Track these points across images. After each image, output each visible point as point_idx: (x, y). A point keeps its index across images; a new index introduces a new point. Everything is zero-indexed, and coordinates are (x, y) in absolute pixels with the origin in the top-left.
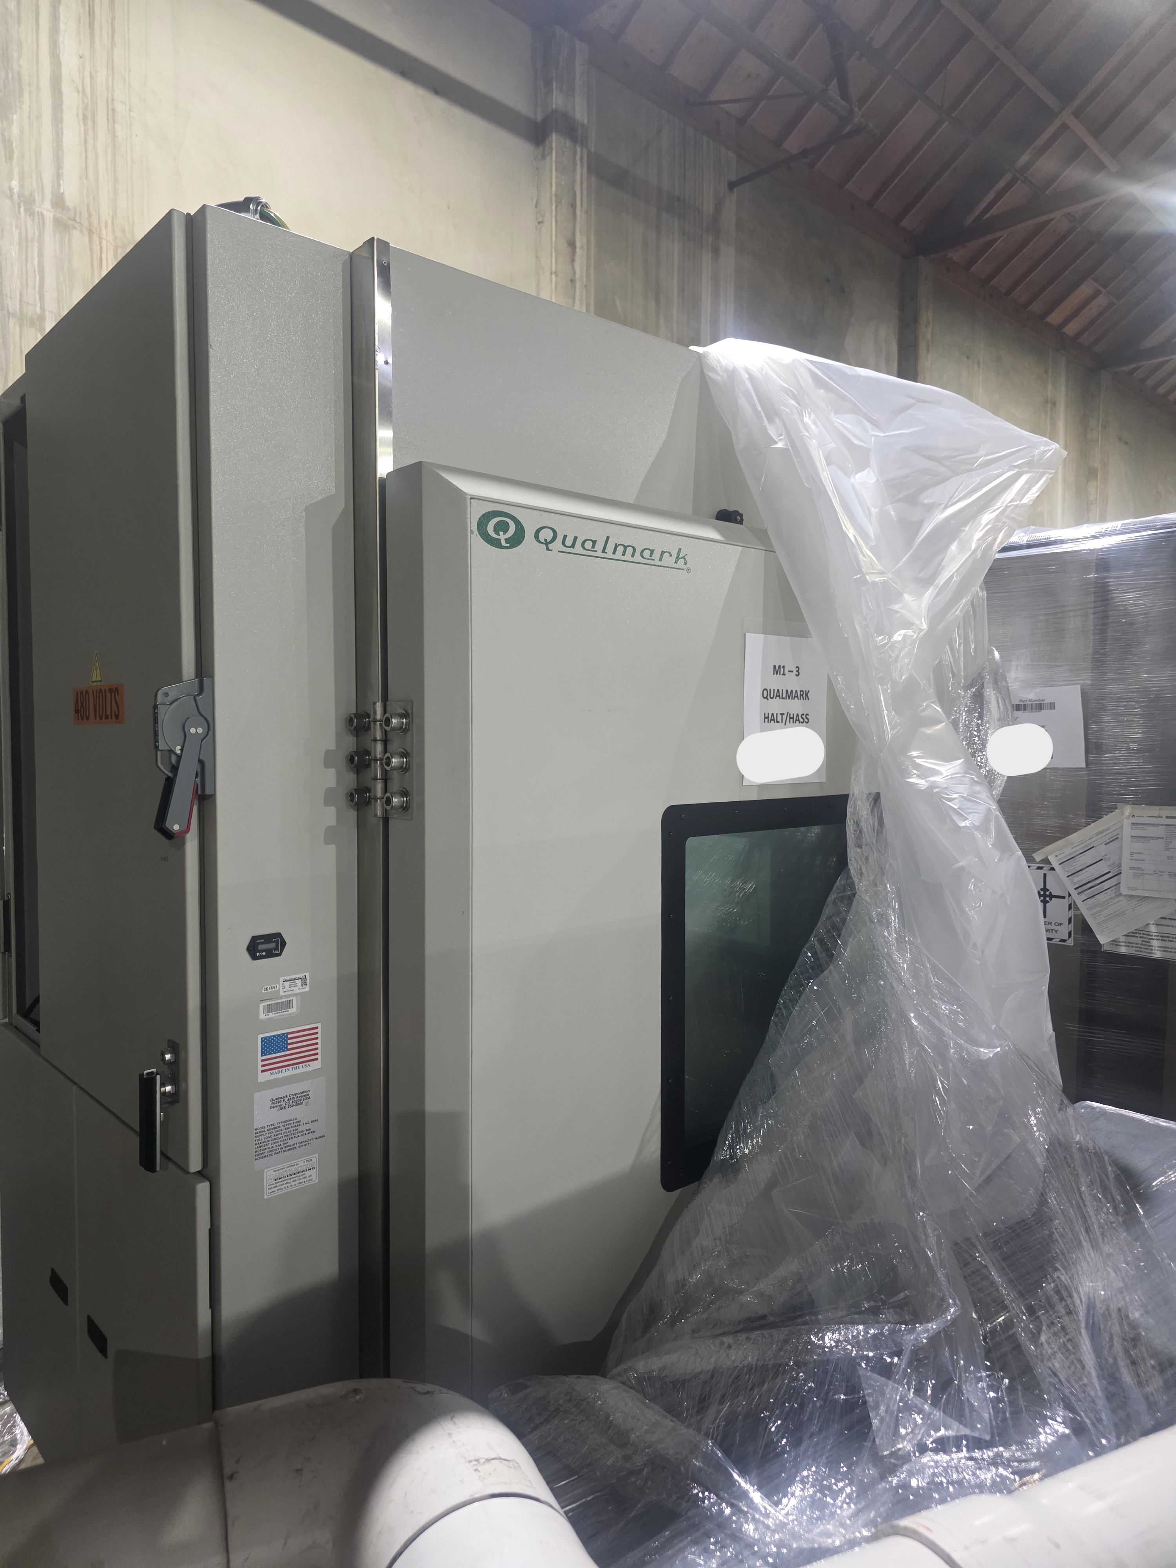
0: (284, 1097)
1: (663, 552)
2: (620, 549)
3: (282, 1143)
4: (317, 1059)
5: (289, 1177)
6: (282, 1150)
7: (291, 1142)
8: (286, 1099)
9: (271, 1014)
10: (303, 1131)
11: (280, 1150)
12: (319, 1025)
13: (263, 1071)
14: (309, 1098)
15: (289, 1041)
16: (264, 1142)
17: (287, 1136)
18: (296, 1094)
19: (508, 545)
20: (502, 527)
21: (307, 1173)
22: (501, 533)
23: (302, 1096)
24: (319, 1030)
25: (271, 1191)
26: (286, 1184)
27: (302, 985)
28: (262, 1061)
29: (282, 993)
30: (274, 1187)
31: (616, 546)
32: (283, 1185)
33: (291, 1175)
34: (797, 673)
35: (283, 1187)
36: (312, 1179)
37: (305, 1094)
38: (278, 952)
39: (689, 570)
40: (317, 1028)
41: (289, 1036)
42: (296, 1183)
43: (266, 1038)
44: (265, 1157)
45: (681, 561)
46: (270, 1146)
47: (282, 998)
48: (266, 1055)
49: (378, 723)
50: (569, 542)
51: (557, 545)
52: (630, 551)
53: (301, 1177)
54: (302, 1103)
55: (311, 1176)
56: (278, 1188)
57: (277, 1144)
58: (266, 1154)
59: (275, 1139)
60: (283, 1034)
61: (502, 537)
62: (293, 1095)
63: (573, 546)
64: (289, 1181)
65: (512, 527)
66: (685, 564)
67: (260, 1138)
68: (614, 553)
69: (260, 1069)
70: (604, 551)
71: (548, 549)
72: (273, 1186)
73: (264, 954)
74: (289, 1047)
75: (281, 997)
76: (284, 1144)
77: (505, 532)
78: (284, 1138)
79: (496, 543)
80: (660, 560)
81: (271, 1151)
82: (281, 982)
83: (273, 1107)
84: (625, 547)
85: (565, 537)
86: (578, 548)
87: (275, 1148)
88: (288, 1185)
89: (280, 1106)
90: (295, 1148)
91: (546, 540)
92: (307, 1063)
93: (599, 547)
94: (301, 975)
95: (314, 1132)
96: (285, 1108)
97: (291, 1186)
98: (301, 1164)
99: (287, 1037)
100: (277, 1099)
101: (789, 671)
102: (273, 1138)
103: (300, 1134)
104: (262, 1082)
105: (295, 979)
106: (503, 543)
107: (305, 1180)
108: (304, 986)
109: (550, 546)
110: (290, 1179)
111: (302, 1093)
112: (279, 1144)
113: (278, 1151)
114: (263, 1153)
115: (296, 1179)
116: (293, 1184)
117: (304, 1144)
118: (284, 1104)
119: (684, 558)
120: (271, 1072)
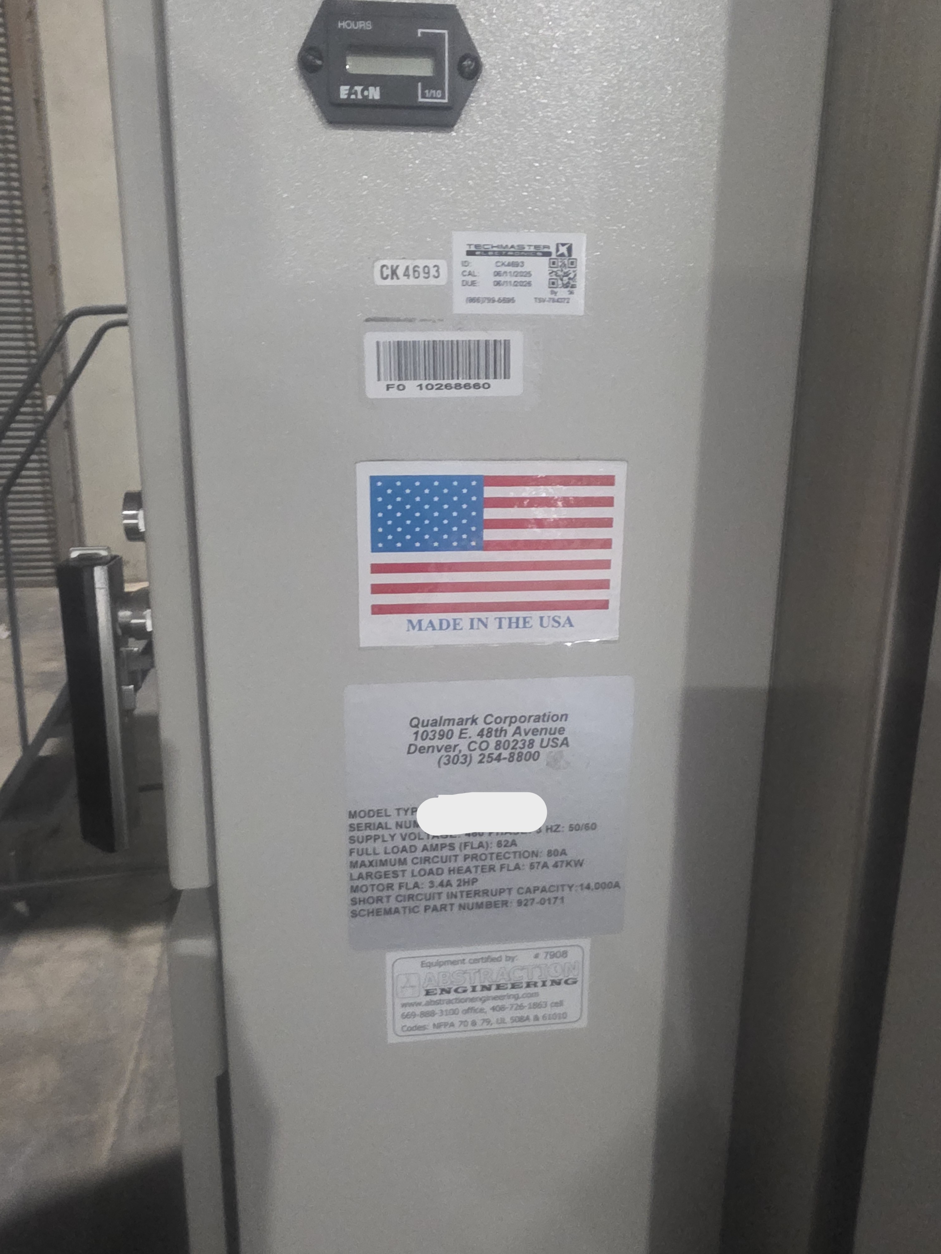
0: (461, 722)
3: (454, 878)
4: (604, 605)
5: (479, 994)
6: (457, 902)
7: (486, 881)
8: (473, 730)
9: (411, 385)
10: (535, 854)
11: (444, 900)
12: (618, 470)
13: (378, 610)
14: (565, 742)
15: (490, 514)
16: (383, 863)
17: (474, 857)
18: (512, 720)
21: (548, 994)
23: (535, 732)
24: (617, 491)
25: (409, 1023)
26: (467, 1011)
27: (553, 284)
28: (377, 569)
29: (460, 307)
30: (424, 1014)
32: (454, 1012)
33: (485, 988)
35: (455, 1019)
36: (564, 1016)
37: (550, 725)
38: (440, 98)
40: (608, 481)
41: (490, 492)
42: (507, 1015)
43: (389, 481)
44: (388, 912)
46: (411, 882)
47: (460, 328)
48: (390, 548)
53: (526, 1002)
54: (535, 757)
55: (560, 1004)
56: (437, 1019)
57: (437, 879)
58: (393, 904)
59: (427, 860)
60: (465, 480)
62: (499, 720)
64: (478, 1005)
67: (370, 845)
69: (368, 600)
72: (418, 1010)
73: (374, 93)
74: (489, 535)
75: (460, 323)
76: (461, 883)
78: (460, 863)
81: (411, 897)
82: (459, 253)
83: (421, 750)
87: (427, 890)
88: (478, 1017)
89: (448, 748)
90: (505, 903)
92: (563, 615)
94: (549, 240)
95: (579, 863)
96: (467, 760)
97: (488, 1021)
98: (522, 959)
99: (478, 491)
100: (435, 723)
102: (419, 854)
103: (525, 862)
105: (521, 252)
107: (540, 1012)
108: (562, 293)
110: (484, 1000)
111: (538, 719)
112: (445, 877)
113: (438, 903)
114: (379, 899)
115: (506, 1002)
116: (494, 1016)
117: (538, 896)
118: (463, 746)
120: (415, 617)
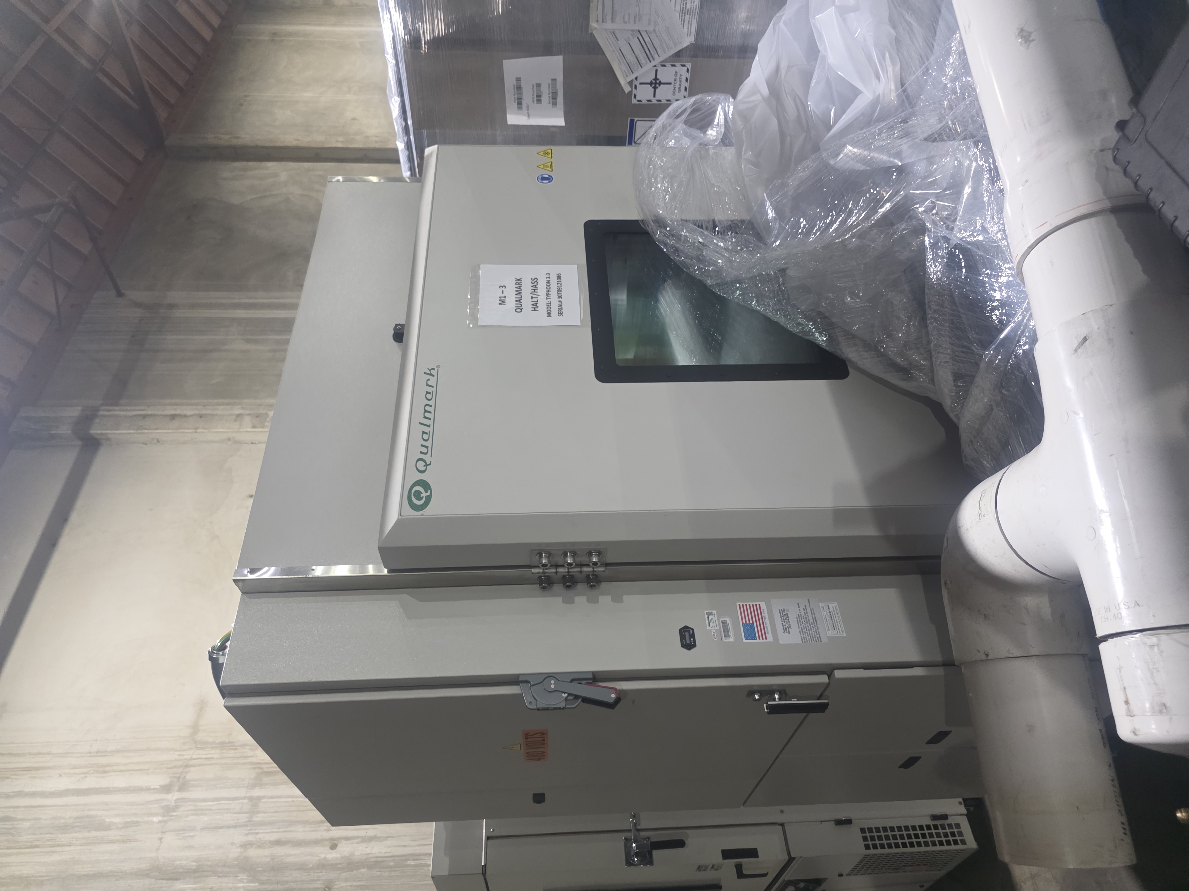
0: (783, 625)
1: (428, 385)
2: (427, 415)
3: (812, 626)
4: (759, 605)
5: (833, 621)
6: (816, 625)
7: (811, 620)
8: (784, 624)
9: (730, 635)
10: (805, 613)
11: (816, 627)
12: (738, 604)
13: (766, 639)
14: (784, 609)
15: (748, 622)
16: (811, 637)
17: (807, 622)
18: (781, 618)
19: (429, 491)
20: (418, 495)
21: (831, 609)
22: (422, 496)
23: (783, 614)
24: (741, 604)
25: (841, 632)
26: (837, 622)
27: (712, 615)
28: (759, 639)
29: (718, 628)
30: (839, 629)
31: (425, 417)
32: (838, 625)
33: (832, 620)
34: (504, 287)
35: (839, 624)
36: (835, 606)
37: (781, 612)
38: (691, 631)
39: (438, 367)
40: (739, 605)
41: (744, 622)
42: (837, 616)
43: (745, 637)
44: (820, 636)
45: (433, 372)
46: (813, 633)
47: (721, 628)
48: (756, 637)
49: (545, 571)
50: (425, 450)
51: (426, 458)
52: (427, 408)
53: (834, 613)
54: (787, 614)
55: (833, 607)
56: (840, 627)
57: (812, 628)
58: (818, 635)
59: (809, 630)
60: (743, 626)
61: (424, 495)
62: (782, 619)
63: (427, 447)
64: (836, 621)
65: (418, 488)
66: (434, 369)
67: (808, 639)
68: (430, 419)
69: (765, 640)
70: (429, 426)
71: (430, 464)
72: (838, 631)
73: (692, 639)
74: (751, 622)
75: (720, 628)
76: (812, 624)
77: (420, 493)
78: (809, 625)
79: (429, 499)
80: (433, 387)
81: (816, 633)
82: (710, 628)
83: (789, 631)
84: (426, 411)
85: (421, 453)
86: (428, 444)
87: (814, 630)
88: (838, 621)
89: (788, 627)
90: (815, 617)
91: (424, 466)
92: (762, 611)
93: (426, 429)
94: (706, 616)
95: (805, 606)
96: (789, 624)
97: (839, 619)
98: (825, 613)
99: (744, 624)
100: (784, 630)
101: (503, 293)
102: (808, 631)
103: (807, 614)
104: (773, 639)
105: (708, 620)
106: (428, 494)
107: (835, 611)
108: (713, 614)
109: (428, 463)
110: (834, 620)
111: (780, 614)
112: (812, 627)
113: (817, 628)
114: (818, 638)
115: (834, 616)
116: (837, 618)
117: (813, 612)
118: (787, 625)
119: (430, 370)
120: (766, 633)
